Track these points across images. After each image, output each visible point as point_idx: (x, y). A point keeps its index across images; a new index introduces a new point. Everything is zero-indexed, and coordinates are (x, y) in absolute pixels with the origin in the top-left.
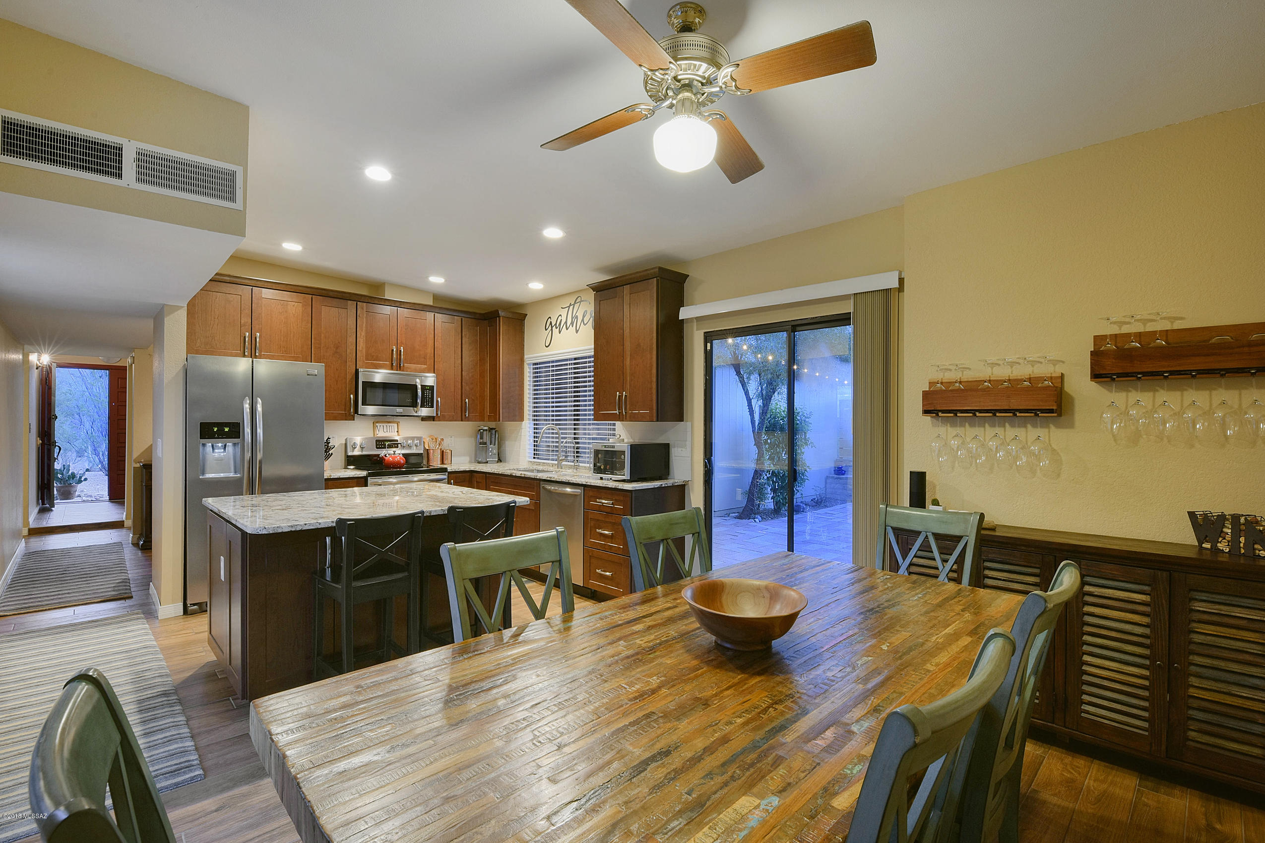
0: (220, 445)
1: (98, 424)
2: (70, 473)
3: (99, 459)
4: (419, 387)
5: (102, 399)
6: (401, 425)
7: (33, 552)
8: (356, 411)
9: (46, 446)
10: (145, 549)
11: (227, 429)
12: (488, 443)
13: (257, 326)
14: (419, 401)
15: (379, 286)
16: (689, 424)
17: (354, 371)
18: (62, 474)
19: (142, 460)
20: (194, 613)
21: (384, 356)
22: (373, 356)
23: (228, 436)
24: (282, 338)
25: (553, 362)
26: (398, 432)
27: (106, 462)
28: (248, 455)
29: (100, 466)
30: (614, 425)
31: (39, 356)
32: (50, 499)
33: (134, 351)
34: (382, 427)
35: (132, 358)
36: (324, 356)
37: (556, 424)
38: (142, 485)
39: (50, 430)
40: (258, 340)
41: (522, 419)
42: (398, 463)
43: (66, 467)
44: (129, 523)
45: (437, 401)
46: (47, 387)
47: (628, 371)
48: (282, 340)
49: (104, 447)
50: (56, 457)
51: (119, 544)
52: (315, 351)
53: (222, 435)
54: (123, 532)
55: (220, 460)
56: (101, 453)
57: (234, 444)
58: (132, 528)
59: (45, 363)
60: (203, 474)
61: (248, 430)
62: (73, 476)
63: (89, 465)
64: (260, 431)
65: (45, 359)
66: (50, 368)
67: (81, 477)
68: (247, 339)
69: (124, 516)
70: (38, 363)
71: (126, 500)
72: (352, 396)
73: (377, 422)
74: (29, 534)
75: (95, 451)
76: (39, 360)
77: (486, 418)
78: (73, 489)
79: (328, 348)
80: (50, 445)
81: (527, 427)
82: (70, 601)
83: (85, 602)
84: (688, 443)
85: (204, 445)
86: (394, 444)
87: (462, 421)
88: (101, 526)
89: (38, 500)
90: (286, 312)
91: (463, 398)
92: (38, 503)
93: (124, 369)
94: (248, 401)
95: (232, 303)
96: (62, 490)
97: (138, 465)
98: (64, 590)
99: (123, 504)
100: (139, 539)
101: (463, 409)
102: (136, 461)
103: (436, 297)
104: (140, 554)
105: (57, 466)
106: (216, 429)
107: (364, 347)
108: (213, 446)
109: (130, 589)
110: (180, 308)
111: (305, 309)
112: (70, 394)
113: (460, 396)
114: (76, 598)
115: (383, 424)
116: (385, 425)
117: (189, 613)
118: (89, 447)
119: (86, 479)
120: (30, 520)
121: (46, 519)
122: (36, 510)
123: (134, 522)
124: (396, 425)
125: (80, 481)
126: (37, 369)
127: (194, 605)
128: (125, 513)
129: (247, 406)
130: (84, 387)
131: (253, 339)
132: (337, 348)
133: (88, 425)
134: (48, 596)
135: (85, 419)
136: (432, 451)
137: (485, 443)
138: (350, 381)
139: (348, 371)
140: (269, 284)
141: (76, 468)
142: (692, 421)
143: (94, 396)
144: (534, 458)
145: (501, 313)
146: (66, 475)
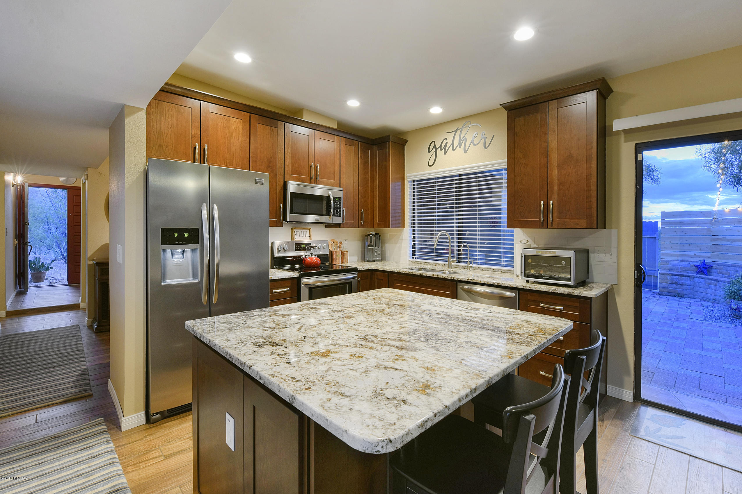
0: (180, 251)
1: (60, 229)
2: (41, 263)
3: (61, 252)
4: (332, 198)
5: (62, 212)
6: (312, 230)
7: (7, 336)
8: (285, 219)
9: (21, 245)
10: (99, 332)
11: (186, 235)
12: (374, 246)
13: (206, 138)
14: (332, 211)
15: (299, 111)
16: (614, 232)
17: (282, 183)
18: (35, 264)
19: (95, 259)
20: (156, 421)
21: (305, 171)
22: (297, 171)
23: (187, 241)
24: (226, 151)
25: (436, 179)
26: (309, 236)
27: (65, 255)
28: (206, 260)
29: (61, 257)
30: (513, 231)
31: (15, 177)
32: (25, 284)
33: (87, 170)
34: (298, 232)
35: (86, 175)
36: (259, 168)
37: (447, 231)
38: (95, 279)
39: (24, 233)
40: (206, 152)
41: (403, 227)
42: (316, 263)
43: (38, 259)
44: (84, 305)
45: (343, 210)
46: (22, 201)
47: (555, 181)
48: (226, 152)
49: (64, 244)
50: (29, 253)
51: (77, 327)
52: (252, 164)
53: (182, 241)
54: (80, 313)
55: (179, 265)
56: (62, 248)
57: (193, 250)
58: (87, 309)
59: (19, 182)
60: (164, 278)
61: (206, 235)
62: (43, 265)
63: (54, 256)
64: (217, 236)
65: (20, 179)
66: (23, 186)
67: (48, 266)
68: (197, 151)
69: (80, 300)
70: (13, 182)
71: (81, 284)
72: (281, 205)
73: (295, 228)
74: (6, 316)
75: (58, 246)
76: (14, 180)
77: (376, 225)
78: (43, 275)
79: (262, 162)
80: (24, 244)
81: (407, 232)
82: (32, 403)
83: (48, 404)
84: (614, 249)
85: (164, 251)
86: (307, 247)
87: (359, 227)
88: (62, 308)
89: (16, 285)
90: (229, 127)
91: (360, 209)
92: (16, 288)
93: (79, 189)
94: (206, 208)
95: (184, 114)
96: (35, 275)
97: (91, 262)
98: (29, 386)
99: (78, 287)
100: (93, 322)
101: (360, 218)
102: (89, 259)
103: (339, 124)
104: (94, 337)
105: (31, 257)
106: (176, 235)
107: (290, 162)
108: (172, 251)
109: (89, 384)
110: (140, 110)
111: (245, 125)
112: (41, 208)
113: (358, 208)
114: (38, 398)
115: (299, 230)
116: (300, 230)
117: (151, 422)
118: (55, 244)
119: (51, 268)
120: (7, 305)
121: (21, 302)
122: (14, 294)
123: (89, 304)
124: (308, 231)
125: (47, 269)
126: (13, 186)
127: (157, 414)
128: (80, 298)
129: (205, 213)
130: (51, 204)
131: (202, 150)
132: (270, 162)
133: (53, 230)
134: (12, 395)
135: (51, 225)
136: (335, 252)
137: (372, 246)
138: (279, 192)
139: (278, 183)
140: (216, 100)
141: (45, 259)
142: (618, 227)
143: (58, 210)
144: (413, 258)
145: (391, 138)
146: (38, 265)
